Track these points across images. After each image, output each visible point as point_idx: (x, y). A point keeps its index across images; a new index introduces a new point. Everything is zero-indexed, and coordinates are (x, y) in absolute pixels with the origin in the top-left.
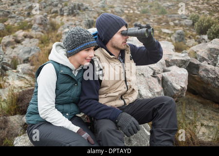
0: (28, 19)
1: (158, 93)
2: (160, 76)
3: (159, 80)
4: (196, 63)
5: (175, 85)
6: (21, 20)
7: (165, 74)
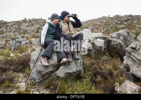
0: (37, 34)
1: (90, 47)
2: (92, 42)
3: (91, 44)
4: (111, 39)
5: (97, 45)
6: (33, 35)
7: (94, 41)
